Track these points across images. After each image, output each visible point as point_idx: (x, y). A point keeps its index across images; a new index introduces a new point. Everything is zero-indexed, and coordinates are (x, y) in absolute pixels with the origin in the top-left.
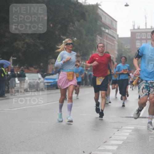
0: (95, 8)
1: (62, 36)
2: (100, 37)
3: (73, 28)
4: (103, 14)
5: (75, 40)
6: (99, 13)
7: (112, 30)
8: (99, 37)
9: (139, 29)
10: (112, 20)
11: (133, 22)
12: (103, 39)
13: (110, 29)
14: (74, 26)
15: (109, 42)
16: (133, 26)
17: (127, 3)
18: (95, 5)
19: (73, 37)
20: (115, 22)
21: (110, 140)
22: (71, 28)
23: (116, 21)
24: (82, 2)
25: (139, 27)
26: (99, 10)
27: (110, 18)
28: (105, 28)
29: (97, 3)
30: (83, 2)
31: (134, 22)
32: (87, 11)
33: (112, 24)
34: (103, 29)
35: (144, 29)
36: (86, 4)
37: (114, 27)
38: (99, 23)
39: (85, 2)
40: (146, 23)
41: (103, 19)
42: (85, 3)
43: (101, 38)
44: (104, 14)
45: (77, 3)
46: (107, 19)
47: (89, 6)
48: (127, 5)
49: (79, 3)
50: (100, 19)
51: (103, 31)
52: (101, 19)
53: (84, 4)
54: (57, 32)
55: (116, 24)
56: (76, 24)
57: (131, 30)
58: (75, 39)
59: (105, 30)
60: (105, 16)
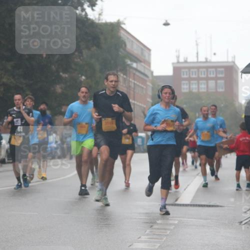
0: (116, 27)
1: (61, 74)
2: (124, 74)
3: (79, 60)
4: (128, 38)
5: (82, 80)
6: (122, 35)
7: (143, 64)
8: (122, 75)
9: (186, 62)
10: (142, 47)
11: (176, 51)
12: (128, 78)
13: (141, 61)
14: (81, 58)
15: (138, 84)
16: (177, 57)
17: (166, 21)
18: (115, 22)
19: (80, 75)
20: (147, 51)
21: (138, 242)
22: (76, 60)
23: (149, 50)
24: (94, 19)
25: (187, 58)
26: (122, 32)
27: (138, 44)
28: (131, 60)
29: (119, 20)
30: (96, 18)
31: (178, 51)
32: (102, 33)
33: (142, 53)
34: (129, 62)
35: (193, 63)
36: (100, 22)
37: (147, 58)
38: (121, 53)
39: (99, 17)
40: (197, 54)
41: (129, 46)
42: (99, 20)
43: (125, 77)
44: (130, 37)
45: (85, 19)
46: (135, 46)
47: (106, 24)
48: (166, 24)
49: (90, 19)
50: (123, 46)
51: (128, 65)
52: (125, 45)
53: (97, 21)
54: (53, 67)
55: (150, 55)
56: (84, 53)
57: (173, 64)
58: (83, 77)
59: (132, 64)
60: (132, 41)
